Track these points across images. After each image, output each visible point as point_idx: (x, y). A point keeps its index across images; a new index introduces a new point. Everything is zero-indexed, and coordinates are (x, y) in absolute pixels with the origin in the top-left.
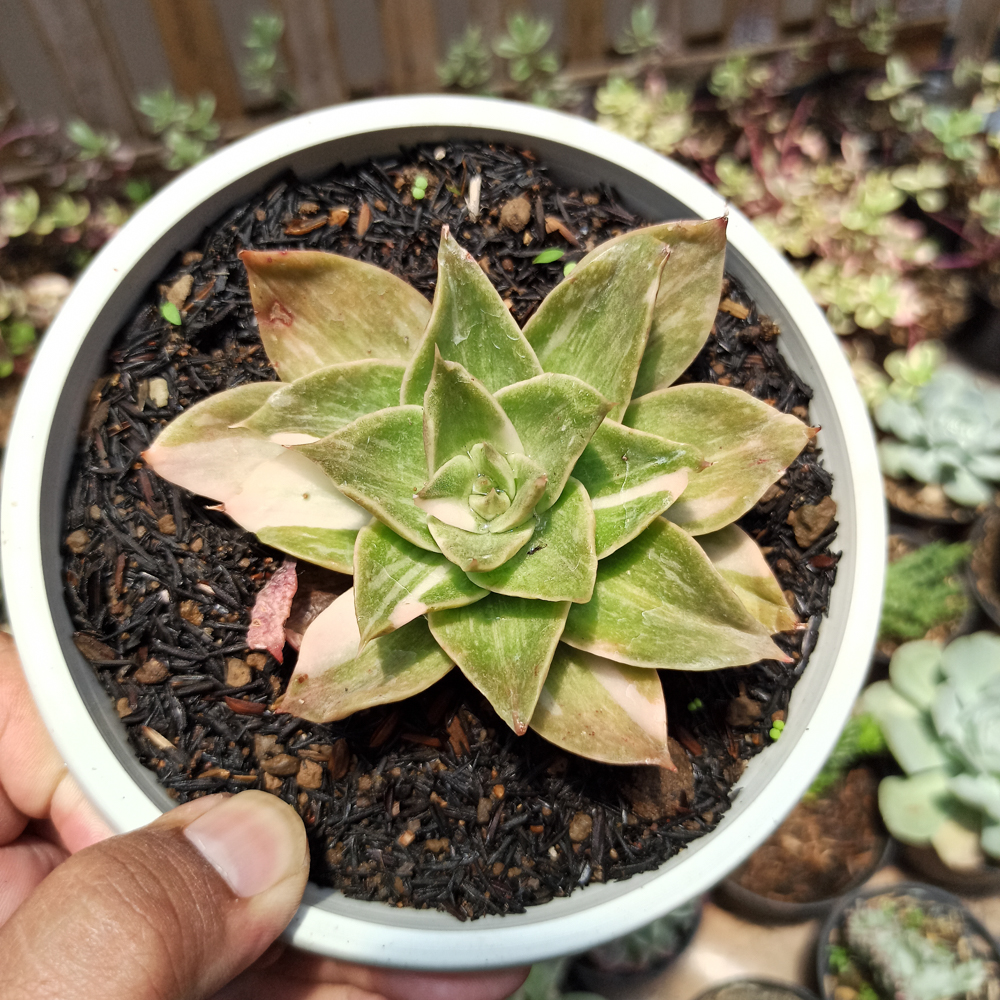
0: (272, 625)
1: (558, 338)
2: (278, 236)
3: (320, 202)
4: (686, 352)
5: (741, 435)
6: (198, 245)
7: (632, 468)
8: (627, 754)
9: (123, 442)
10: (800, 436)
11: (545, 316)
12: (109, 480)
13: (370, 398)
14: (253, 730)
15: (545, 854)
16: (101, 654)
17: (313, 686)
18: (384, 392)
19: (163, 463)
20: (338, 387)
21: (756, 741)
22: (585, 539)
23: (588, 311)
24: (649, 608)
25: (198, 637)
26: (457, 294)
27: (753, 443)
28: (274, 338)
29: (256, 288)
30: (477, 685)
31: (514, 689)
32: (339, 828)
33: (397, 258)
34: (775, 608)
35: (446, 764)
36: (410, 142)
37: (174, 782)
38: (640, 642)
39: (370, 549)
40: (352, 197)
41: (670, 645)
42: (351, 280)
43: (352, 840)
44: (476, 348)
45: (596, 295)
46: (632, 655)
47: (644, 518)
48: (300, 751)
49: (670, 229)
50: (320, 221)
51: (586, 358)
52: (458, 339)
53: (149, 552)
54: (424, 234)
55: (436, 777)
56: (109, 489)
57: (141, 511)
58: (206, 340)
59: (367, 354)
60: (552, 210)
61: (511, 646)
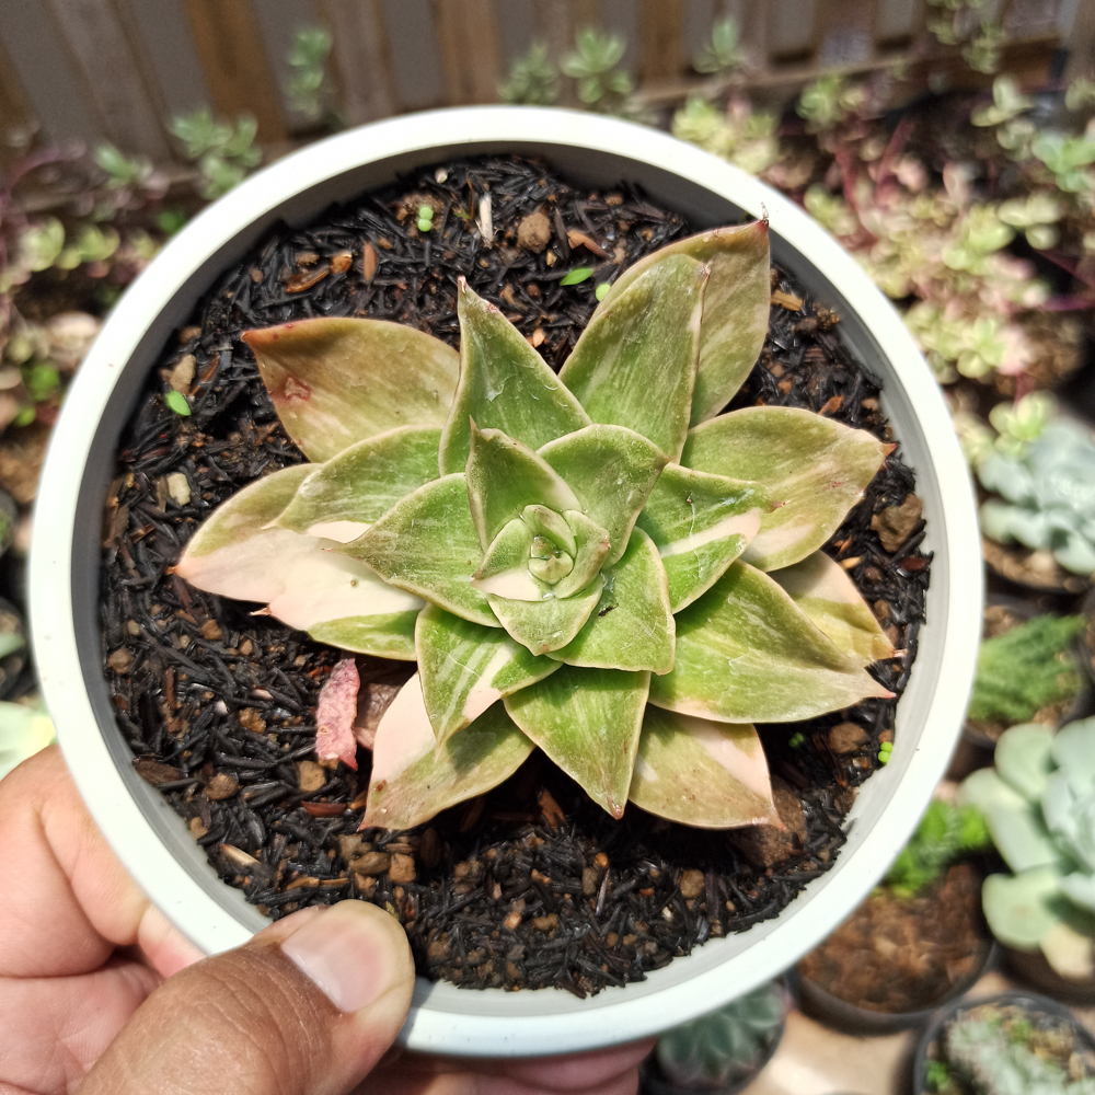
0: (340, 730)
1: (601, 374)
2: (279, 297)
3: (318, 250)
4: (740, 367)
5: (811, 457)
6: (194, 319)
7: (698, 510)
8: (732, 815)
9: (149, 545)
10: (875, 454)
11: (582, 355)
12: (142, 591)
13: (406, 468)
14: (336, 832)
15: (659, 916)
16: (168, 776)
17: (393, 790)
18: (421, 459)
19: (197, 574)
20: (371, 463)
21: (865, 766)
22: (658, 599)
23: (628, 343)
24: (735, 655)
25: (264, 745)
26: (484, 349)
27: (825, 464)
28: (294, 416)
29: (267, 368)
31: (605, 768)
32: (441, 919)
33: (412, 300)
34: (868, 636)
35: (544, 838)
36: (408, 167)
37: (262, 898)
38: (730, 695)
40: (352, 237)
41: (763, 697)
42: (366, 341)
43: (456, 931)
44: (514, 401)
45: (635, 326)
46: (725, 711)
47: (718, 566)
48: (389, 846)
49: (706, 240)
50: (321, 272)
51: (633, 393)
52: (492, 395)
53: (197, 662)
54: (437, 270)
55: (534, 852)
56: (143, 601)
57: (180, 619)
58: (220, 426)
59: (395, 415)
60: (573, 222)
61: (595, 719)
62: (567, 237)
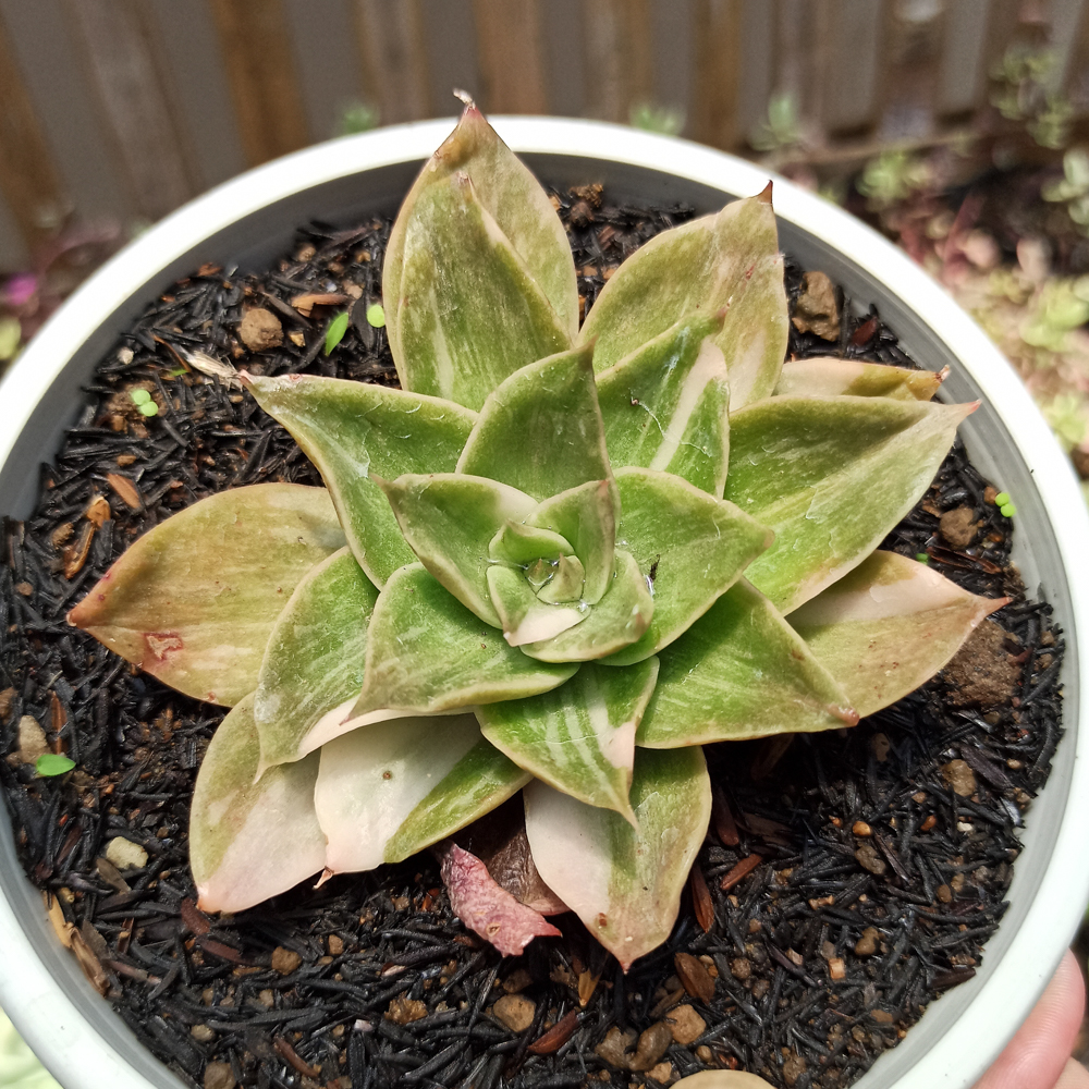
0: (509, 913)
1: (445, 372)
2: (65, 589)
3: (65, 519)
5: (703, 274)
8: (948, 642)
9: (144, 941)
10: (759, 210)
11: (412, 365)
12: (176, 991)
13: (340, 620)
14: (591, 1045)
15: (962, 836)
17: (617, 917)
19: (227, 894)
20: (302, 641)
21: (998, 539)
22: (696, 500)
23: (446, 318)
24: (806, 506)
25: (442, 1025)
26: (320, 426)
27: (724, 267)
28: (183, 673)
31: (797, 697)
33: (198, 489)
34: (902, 388)
35: (788, 866)
36: (84, 378)
39: (515, 738)
40: (88, 483)
41: (870, 508)
42: (193, 537)
43: (794, 1030)
44: (388, 460)
45: (440, 294)
46: (849, 555)
47: (718, 427)
48: (652, 1014)
49: (433, 169)
50: (87, 533)
51: (490, 364)
52: (362, 470)
53: (303, 1005)
54: (198, 440)
55: (794, 887)
56: (187, 998)
57: (244, 978)
58: (111, 756)
59: (280, 596)
60: (287, 295)
61: (738, 674)
62: (295, 309)
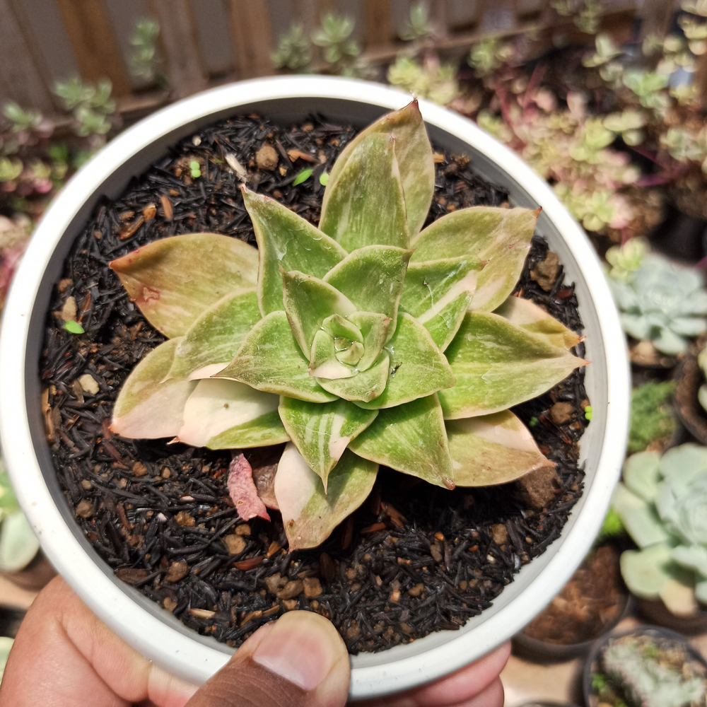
0: (251, 499)
1: (343, 225)
2: (117, 244)
3: (132, 208)
4: (425, 199)
5: (490, 235)
6: (64, 275)
7: (433, 288)
8: (518, 470)
9: (79, 429)
10: (530, 218)
11: (329, 215)
12: (83, 459)
13: (238, 322)
14: (262, 576)
15: (487, 562)
16: (140, 576)
17: (299, 525)
18: (245, 314)
19: (125, 428)
20: (216, 323)
21: (578, 427)
22: (430, 347)
23: (355, 200)
24: (484, 372)
25: (198, 534)
26: (269, 227)
27: (500, 236)
28: (153, 312)
29: (129, 283)
30: (407, 472)
31: (432, 463)
32: (348, 612)
33: (202, 223)
34: (560, 336)
35: (397, 536)
36: (173, 142)
37: (228, 636)
38: (491, 396)
39: (292, 419)
40: (151, 196)
41: (512, 389)
42: (187, 250)
43: (361, 615)
44: (295, 257)
45: (357, 187)
46: (491, 406)
47: (459, 316)
48: (299, 575)
49: (383, 123)
50: (139, 221)
51: (366, 231)
52: (280, 256)
53: (136, 493)
54: (213, 199)
55: (394, 547)
56: (87, 465)
57: (117, 469)
58: (105, 336)
59: (217, 295)
60: (289, 146)
61: (413, 438)
62: (288, 156)
